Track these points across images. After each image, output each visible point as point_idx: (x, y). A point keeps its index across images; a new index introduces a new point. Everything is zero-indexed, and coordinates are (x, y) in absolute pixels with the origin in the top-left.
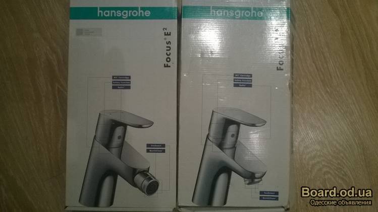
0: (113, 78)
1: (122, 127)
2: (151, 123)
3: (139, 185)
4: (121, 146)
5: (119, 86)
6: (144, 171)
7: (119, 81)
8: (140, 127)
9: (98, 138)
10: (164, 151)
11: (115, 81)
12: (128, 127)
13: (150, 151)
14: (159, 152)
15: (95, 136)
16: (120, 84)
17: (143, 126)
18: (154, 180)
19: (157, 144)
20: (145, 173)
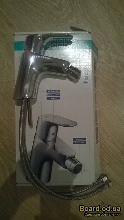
0: (47, 92)
1: (55, 127)
2: (76, 124)
3: (68, 167)
4: (55, 140)
5: (52, 97)
6: (72, 157)
7: (52, 94)
8: (68, 126)
9: (38, 135)
10: (85, 143)
11: (48, 94)
12: (59, 127)
13: (76, 143)
14: (82, 144)
15: (36, 134)
16: (52, 96)
17: (70, 126)
18: (79, 163)
19: (80, 138)
20: (72, 159)
